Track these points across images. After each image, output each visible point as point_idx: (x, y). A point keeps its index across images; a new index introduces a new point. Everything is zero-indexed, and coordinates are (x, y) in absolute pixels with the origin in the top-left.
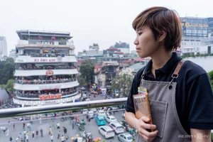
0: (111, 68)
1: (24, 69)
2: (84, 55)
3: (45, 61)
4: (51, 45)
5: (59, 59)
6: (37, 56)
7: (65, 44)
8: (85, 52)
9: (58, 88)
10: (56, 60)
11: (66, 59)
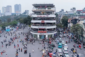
0: (76, 20)
1: (34, 20)
2: (66, 13)
3: (42, 17)
4: (45, 10)
5: (47, 16)
6: (39, 15)
7: (51, 9)
8: (67, 12)
9: (45, 28)
10: (46, 16)
11: (50, 16)
